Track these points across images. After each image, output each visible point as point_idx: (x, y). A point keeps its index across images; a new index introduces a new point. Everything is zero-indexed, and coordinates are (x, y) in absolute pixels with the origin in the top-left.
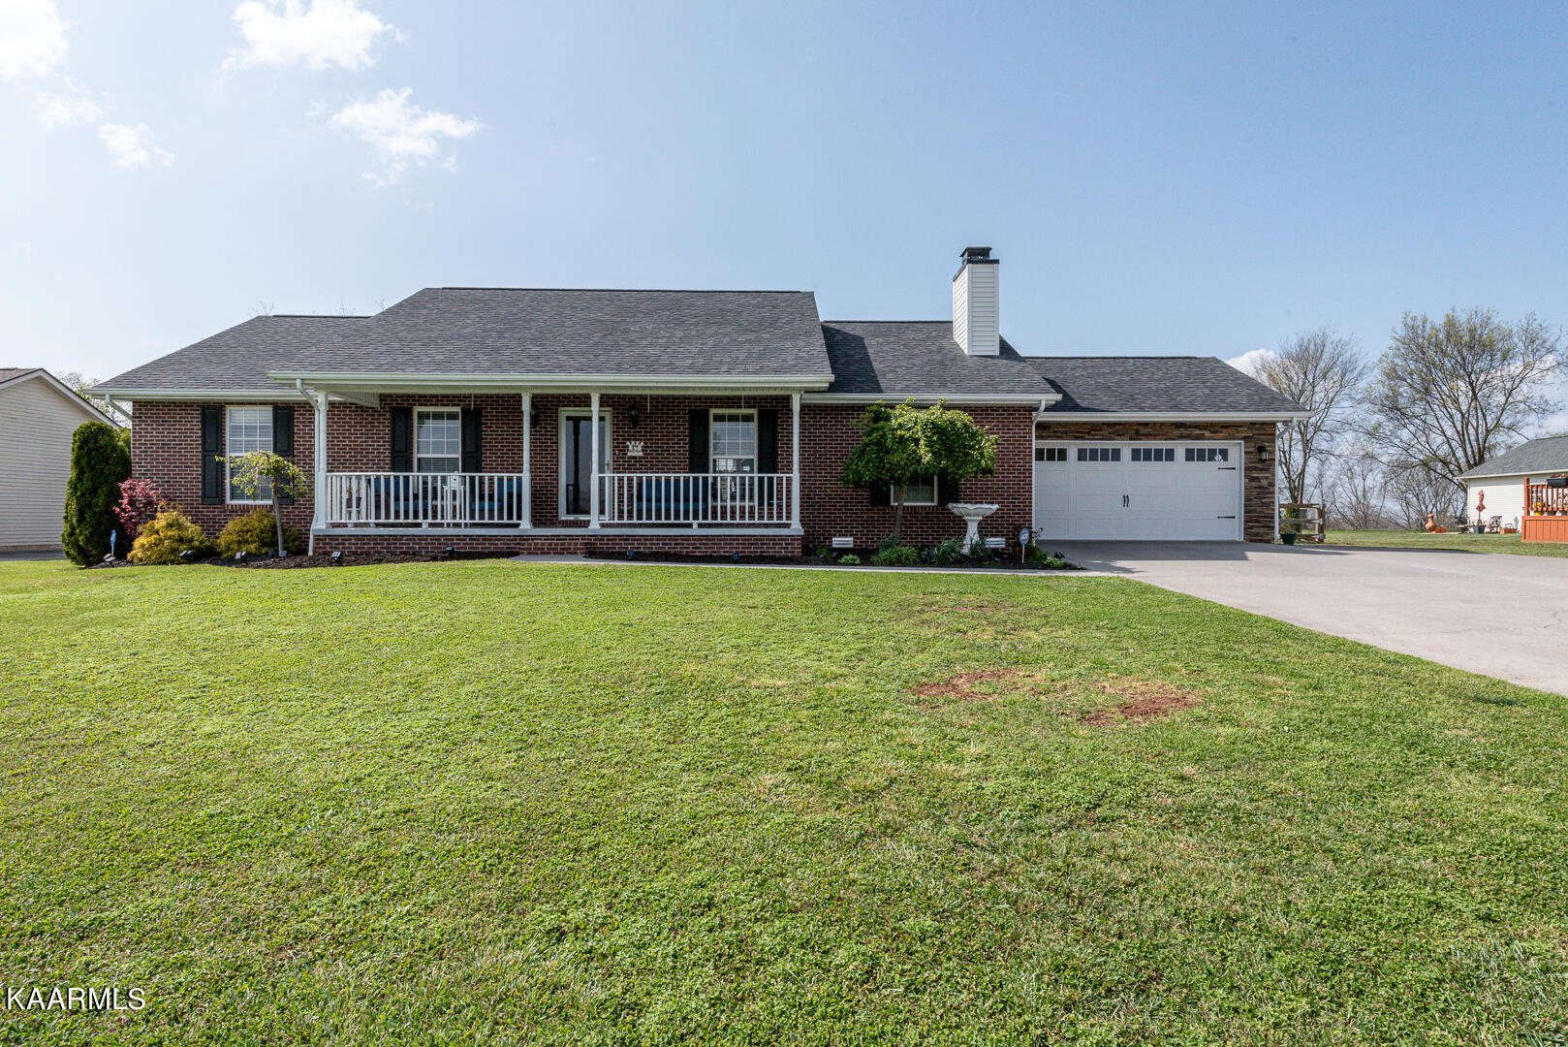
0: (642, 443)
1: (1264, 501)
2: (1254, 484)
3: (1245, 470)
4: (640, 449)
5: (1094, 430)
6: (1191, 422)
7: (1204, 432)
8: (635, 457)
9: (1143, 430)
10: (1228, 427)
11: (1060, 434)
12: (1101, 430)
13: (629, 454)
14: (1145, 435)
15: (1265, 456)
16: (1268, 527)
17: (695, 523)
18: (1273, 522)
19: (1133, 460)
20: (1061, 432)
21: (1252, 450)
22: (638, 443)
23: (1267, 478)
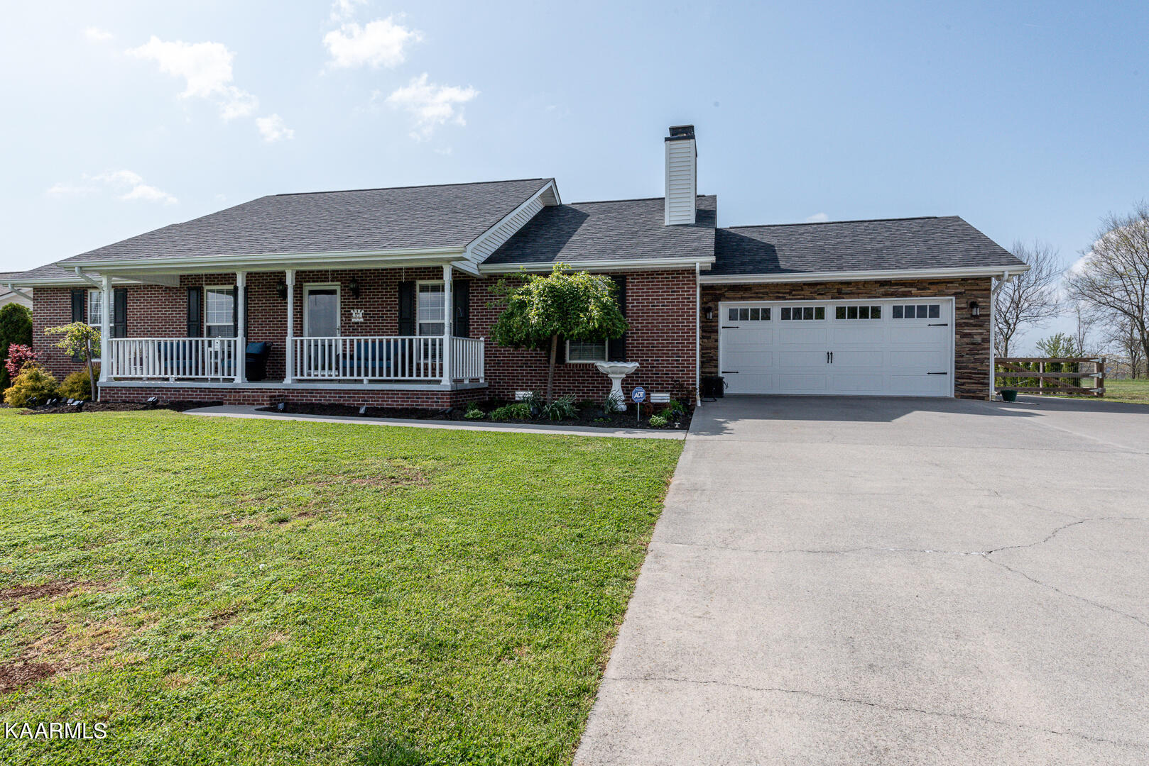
0: (363, 311)
1: (977, 357)
2: (966, 340)
3: (956, 326)
4: (361, 315)
5: (794, 290)
6: (896, 280)
7: (910, 289)
8: (357, 323)
9: (845, 289)
10: (937, 283)
11: (761, 295)
12: (802, 290)
13: (353, 320)
14: (847, 294)
15: (976, 312)
16: (982, 383)
17: (365, 379)
18: (988, 379)
19: (837, 318)
20: (763, 293)
21: (963, 305)
22: (359, 311)
23: (981, 334)
